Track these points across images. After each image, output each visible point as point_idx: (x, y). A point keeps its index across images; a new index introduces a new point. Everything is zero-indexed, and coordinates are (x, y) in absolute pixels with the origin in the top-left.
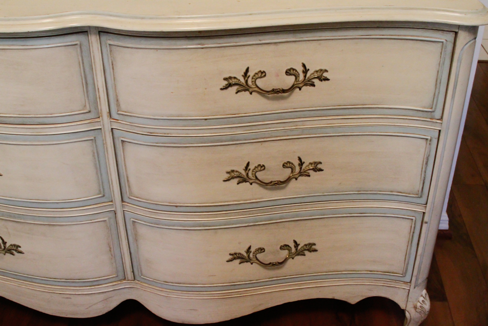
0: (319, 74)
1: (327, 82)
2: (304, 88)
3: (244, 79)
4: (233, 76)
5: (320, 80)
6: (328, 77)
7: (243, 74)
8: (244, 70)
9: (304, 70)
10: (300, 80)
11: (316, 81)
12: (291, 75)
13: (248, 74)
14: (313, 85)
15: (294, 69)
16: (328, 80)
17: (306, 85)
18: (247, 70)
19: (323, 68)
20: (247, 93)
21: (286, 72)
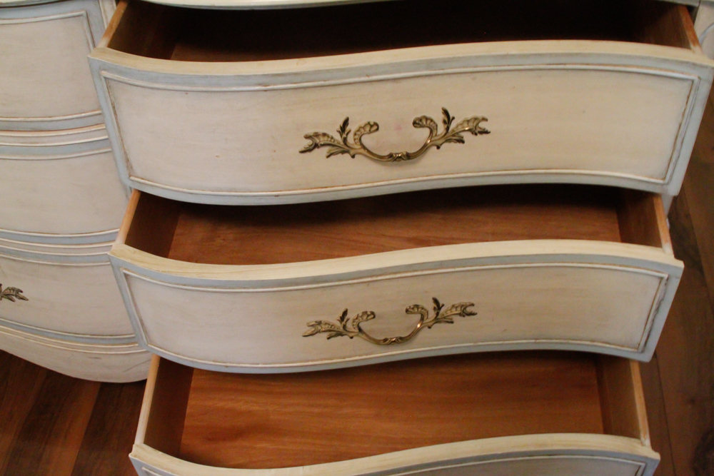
0: (472, 125)
1: (484, 135)
2: (445, 146)
3: (341, 136)
4: (321, 131)
5: (472, 133)
6: (488, 129)
7: (338, 128)
8: (341, 123)
9: (446, 120)
10: (439, 133)
11: (467, 136)
12: (422, 126)
13: (348, 128)
14: (461, 141)
15: (427, 119)
16: (487, 132)
17: (449, 141)
18: (346, 122)
19: (480, 115)
20: (347, 156)
21: (414, 123)
